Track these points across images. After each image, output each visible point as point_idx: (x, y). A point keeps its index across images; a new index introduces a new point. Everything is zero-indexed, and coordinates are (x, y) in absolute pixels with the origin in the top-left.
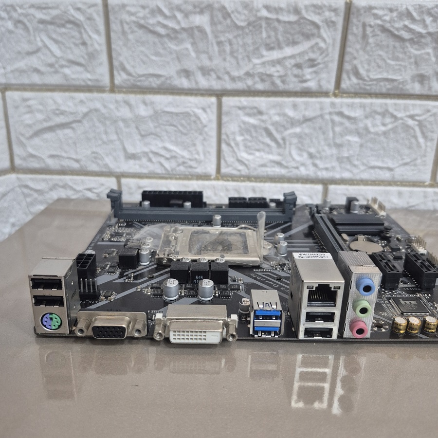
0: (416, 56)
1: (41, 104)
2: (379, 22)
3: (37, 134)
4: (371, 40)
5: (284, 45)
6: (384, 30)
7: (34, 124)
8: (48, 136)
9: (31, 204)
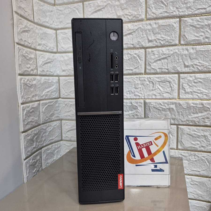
0: (165, 114)
1: (70, 124)
2: (153, 106)
3: (68, 131)
4: (151, 110)
5: (129, 111)
6: (154, 107)
7: (68, 129)
8: (71, 132)
9: (66, 149)
